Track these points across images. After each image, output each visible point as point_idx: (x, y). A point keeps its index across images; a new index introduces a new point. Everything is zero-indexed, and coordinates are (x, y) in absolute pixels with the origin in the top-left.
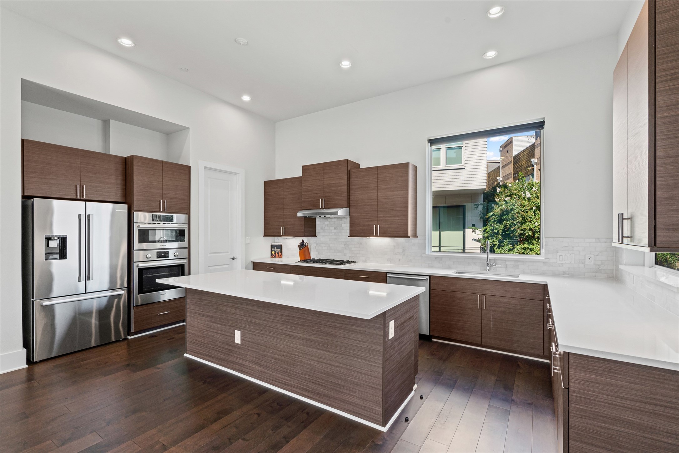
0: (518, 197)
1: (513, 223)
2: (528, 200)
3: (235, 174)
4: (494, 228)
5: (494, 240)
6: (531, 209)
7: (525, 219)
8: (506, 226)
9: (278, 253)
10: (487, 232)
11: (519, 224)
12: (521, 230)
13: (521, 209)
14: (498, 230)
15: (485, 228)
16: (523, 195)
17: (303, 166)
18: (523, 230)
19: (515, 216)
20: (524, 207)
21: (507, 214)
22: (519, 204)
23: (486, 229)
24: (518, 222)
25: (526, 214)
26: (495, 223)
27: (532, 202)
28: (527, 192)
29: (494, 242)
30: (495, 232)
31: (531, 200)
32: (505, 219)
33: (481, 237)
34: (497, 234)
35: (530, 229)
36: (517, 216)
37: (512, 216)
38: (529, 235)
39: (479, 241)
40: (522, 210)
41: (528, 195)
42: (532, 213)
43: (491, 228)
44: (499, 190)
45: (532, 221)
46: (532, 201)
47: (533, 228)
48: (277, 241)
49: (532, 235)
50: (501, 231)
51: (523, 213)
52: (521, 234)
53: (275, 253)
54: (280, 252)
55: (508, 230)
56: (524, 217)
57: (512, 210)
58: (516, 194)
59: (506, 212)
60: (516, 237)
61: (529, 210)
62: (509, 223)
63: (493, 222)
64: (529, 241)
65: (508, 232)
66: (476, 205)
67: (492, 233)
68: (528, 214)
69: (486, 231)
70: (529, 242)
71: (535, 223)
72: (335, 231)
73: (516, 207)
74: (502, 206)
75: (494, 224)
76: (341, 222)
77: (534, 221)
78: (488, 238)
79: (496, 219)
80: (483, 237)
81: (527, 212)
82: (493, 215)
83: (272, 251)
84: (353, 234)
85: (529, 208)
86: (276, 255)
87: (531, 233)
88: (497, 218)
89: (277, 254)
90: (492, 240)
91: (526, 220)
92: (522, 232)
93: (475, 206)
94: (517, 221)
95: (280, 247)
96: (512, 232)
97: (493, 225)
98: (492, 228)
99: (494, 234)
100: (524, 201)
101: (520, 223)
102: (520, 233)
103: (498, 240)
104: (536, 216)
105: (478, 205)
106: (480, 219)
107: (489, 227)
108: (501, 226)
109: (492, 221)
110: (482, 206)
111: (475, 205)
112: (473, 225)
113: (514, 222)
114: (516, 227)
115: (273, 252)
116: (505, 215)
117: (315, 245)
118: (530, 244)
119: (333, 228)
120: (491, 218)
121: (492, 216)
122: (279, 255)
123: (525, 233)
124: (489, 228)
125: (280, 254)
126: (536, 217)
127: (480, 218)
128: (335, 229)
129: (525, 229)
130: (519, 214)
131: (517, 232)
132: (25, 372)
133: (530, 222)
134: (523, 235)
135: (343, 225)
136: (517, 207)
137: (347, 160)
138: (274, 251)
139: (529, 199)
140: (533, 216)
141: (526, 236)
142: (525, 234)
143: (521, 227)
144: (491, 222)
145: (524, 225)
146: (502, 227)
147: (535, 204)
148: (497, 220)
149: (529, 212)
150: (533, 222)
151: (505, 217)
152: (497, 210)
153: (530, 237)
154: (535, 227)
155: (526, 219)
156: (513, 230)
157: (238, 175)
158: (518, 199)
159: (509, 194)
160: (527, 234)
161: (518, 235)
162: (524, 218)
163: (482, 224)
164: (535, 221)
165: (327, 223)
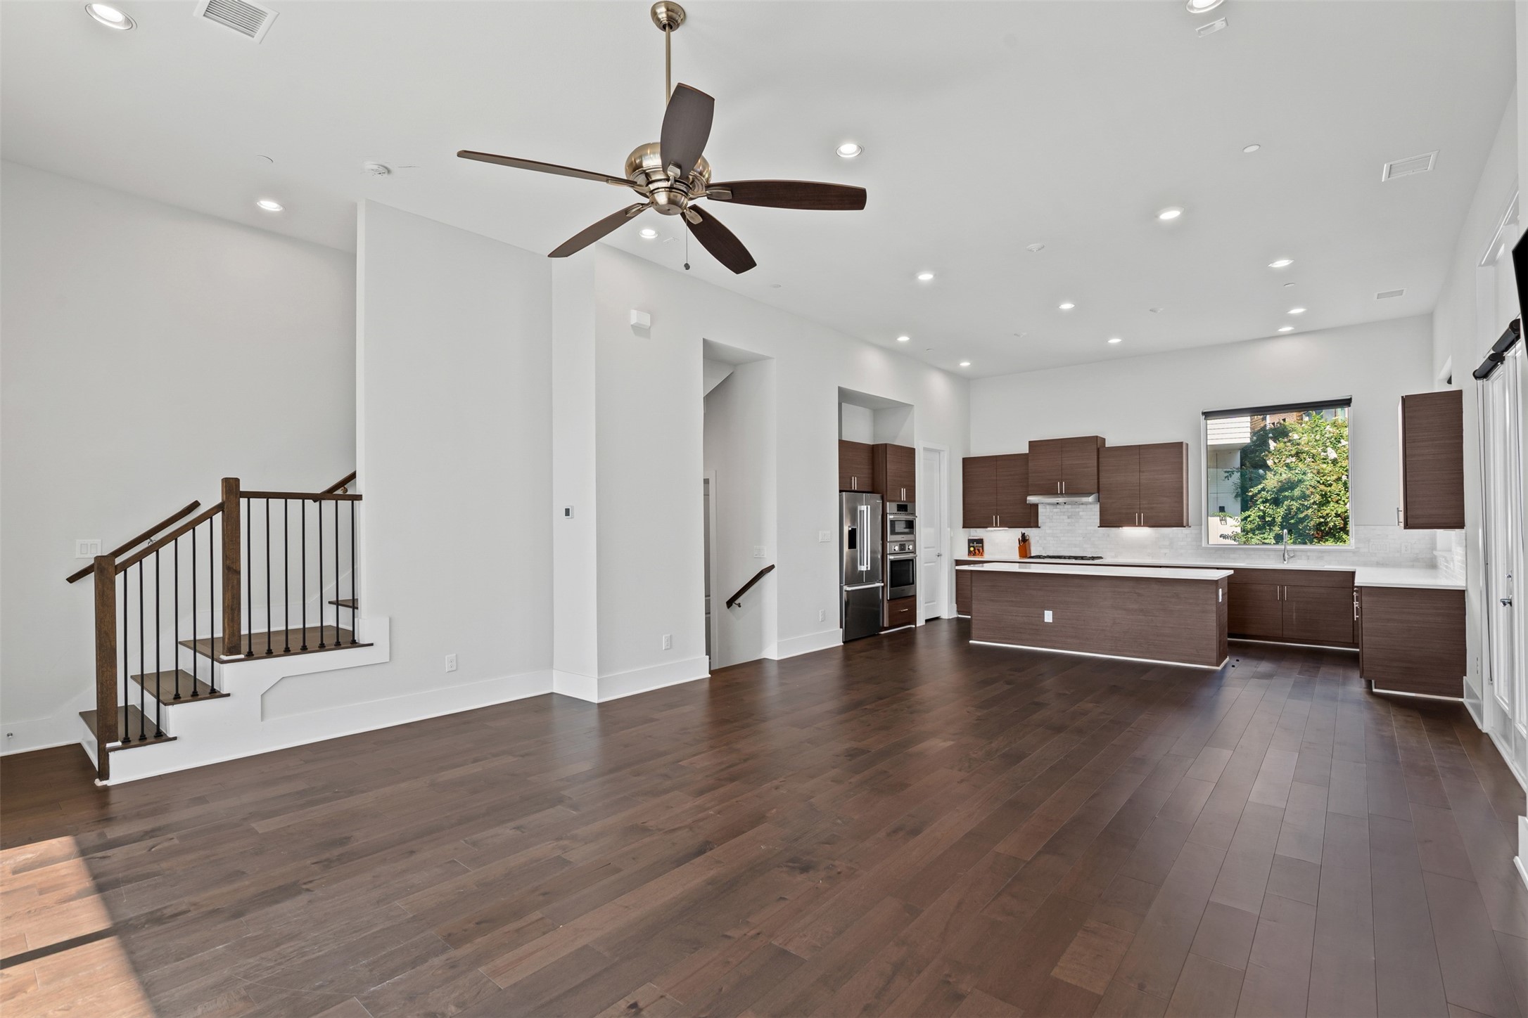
0: (1313, 458)
1: (1303, 505)
2: (1332, 463)
3: (939, 452)
4: (1264, 512)
5: (1266, 536)
6: (1339, 479)
7: (1327, 498)
8: (1289, 509)
9: (979, 550)
10: (1251, 521)
11: (1316, 506)
12: (1321, 517)
13: (1319, 479)
14: (1274, 518)
15: (1247, 513)
16: (1322, 453)
17: (1030, 442)
18: (1323, 517)
19: (1308, 493)
20: (1323, 476)
21: (1292, 488)
22: (1315, 472)
23: (1249, 516)
24: (1314, 503)
25: (1329, 488)
26: (1268, 504)
27: (1341, 467)
28: (1329, 450)
29: (1265, 539)
30: (1267, 520)
31: (1337, 463)
32: (1286, 498)
33: (1239, 530)
34: (1272, 523)
35: (1337, 515)
36: (1312, 492)
37: (1301, 491)
38: (1335, 525)
39: (1234, 537)
40: (1321, 482)
41: (1332, 454)
42: (1340, 485)
43: (1258, 514)
44: (1275, 444)
45: (1340, 500)
46: (1339, 464)
47: (1342, 512)
48: (977, 533)
49: (1342, 526)
50: (1279, 520)
51: (1322, 487)
52: (1320, 524)
53: (975, 549)
54: (981, 549)
55: (1292, 518)
56: (1326, 494)
57: (1300, 481)
58: (1307, 453)
59: (1290, 485)
60: (1310, 530)
61: (1334, 481)
62: (1295, 505)
63: (1263, 502)
64: (1335, 536)
65: (1292, 521)
66: (1228, 472)
67: (1260, 523)
68: (1333, 487)
69: (1249, 519)
70: (1335, 538)
71: (1346, 504)
72: (1069, 521)
73: (1310, 475)
74: (1281, 474)
75: (1265, 507)
76: (1077, 510)
77: (1344, 501)
78: (1253, 531)
79: (1269, 498)
80: (1243, 530)
81: (1330, 485)
82: (1263, 489)
83: (969, 547)
84: (1104, 523)
85: (1335, 477)
86: (975, 552)
87: (1339, 522)
88: (1271, 495)
89: (977, 551)
90: (1262, 536)
91: (1330, 499)
92: (1322, 520)
93: (1227, 474)
94: (1312, 501)
95: (980, 541)
96: (1302, 521)
97: (1262, 508)
98: (1261, 514)
99: (1264, 525)
100: (1325, 466)
101: (1317, 504)
102: (1317, 522)
103: (1272, 535)
104: (1348, 491)
105: (1233, 472)
106: (1236, 496)
107: (1254, 511)
108: (1279, 510)
109: (1261, 500)
110: (1239, 473)
111: (1226, 472)
112: (1222, 509)
113: (1306, 503)
114: (1310, 511)
115: (972, 549)
116: (1286, 490)
117: (1037, 538)
118: (1338, 541)
119: (1066, 517)
120: (1259, 496)
121: (1259, 492)
122: (979, 552)
123: (1328, 522)
124: (1253, 514)
125: (981, 551)
126: (1348, 494)
127: (1234, 494)
128: (1068, 518)
129: (1327, 514)
130: (1315, 488)
131: (1311, 520)
132: (841, 648)
133: (1337, 502)
134: (1323, 526)
135: (1081, 513)
136: (1312, 475)
137: (1097, 437)
138: (973, 547)
139: (1335, 462)
140: (1342, 492)
141: (1330, 528)
142: (1326, 524)
143: (1319, 511)
144: (1258, 503)
145: (1325, 508)
146: (1281, 511)
147: (1346, 471)
148: (1271, 499)
149: (1335, 484)
150: (1343, 503)
151: (1286, 494)
152: (1271, 482)
153: (1337, 529)
154: (1346, 512)
155: (1330, 497)
156: (1304, 517)
157: (942, 453)
158: (1313, 462)
159: (1293, 452)
160: (1331, 524)
161: (1314, 526)
162: (1324, 496)
163: (1238, 506)
164: (1346, 501)
165: (1055, 510)
